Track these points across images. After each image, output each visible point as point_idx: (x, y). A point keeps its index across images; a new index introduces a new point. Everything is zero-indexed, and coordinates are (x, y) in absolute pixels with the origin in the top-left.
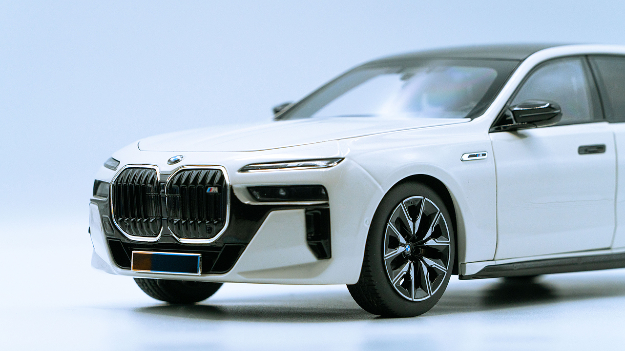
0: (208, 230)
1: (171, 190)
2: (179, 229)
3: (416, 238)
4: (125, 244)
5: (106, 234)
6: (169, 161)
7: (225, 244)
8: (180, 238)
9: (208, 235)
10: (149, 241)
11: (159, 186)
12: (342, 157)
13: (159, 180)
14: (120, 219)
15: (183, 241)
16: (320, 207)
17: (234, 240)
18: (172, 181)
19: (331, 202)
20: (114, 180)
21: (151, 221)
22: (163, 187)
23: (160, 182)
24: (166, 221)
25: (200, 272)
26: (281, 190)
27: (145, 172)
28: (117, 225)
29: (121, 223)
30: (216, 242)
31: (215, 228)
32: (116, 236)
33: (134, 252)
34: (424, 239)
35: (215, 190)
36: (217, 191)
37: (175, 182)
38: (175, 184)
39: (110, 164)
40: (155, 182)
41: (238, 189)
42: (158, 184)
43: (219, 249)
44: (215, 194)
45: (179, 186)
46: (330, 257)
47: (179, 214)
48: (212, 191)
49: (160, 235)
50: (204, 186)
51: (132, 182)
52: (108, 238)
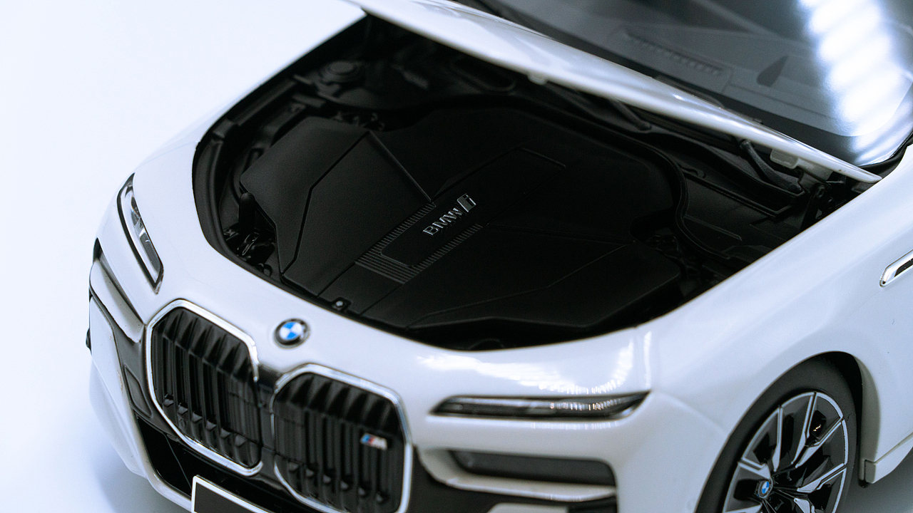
1: (283, 408)
2: (299, 485)
4: (173, 443)
6: (276, 332)
8: (299, 493)
10: (231, 467)
11: (257, 390)
13: (256, 379)
14: (167, 402)
18: (287, 389)
19: (621, 493)
20: (154, 322)
21: (239, 440)
22: (267, 395)
23: (259, 383)
24: (270, 455)
28: (159, 408)
29: (168, 409)
32: (152, 420)
33: (196, 479)
35: (379, 443)
36: (384, 446)
37: (293, 394)
40: (248, 379)
41: (429, 454)
42: (256, 385)
44: (379, 451)
47: (300, 455)
48: (374, 444)
49: (256, 470)
52: (135, 412)
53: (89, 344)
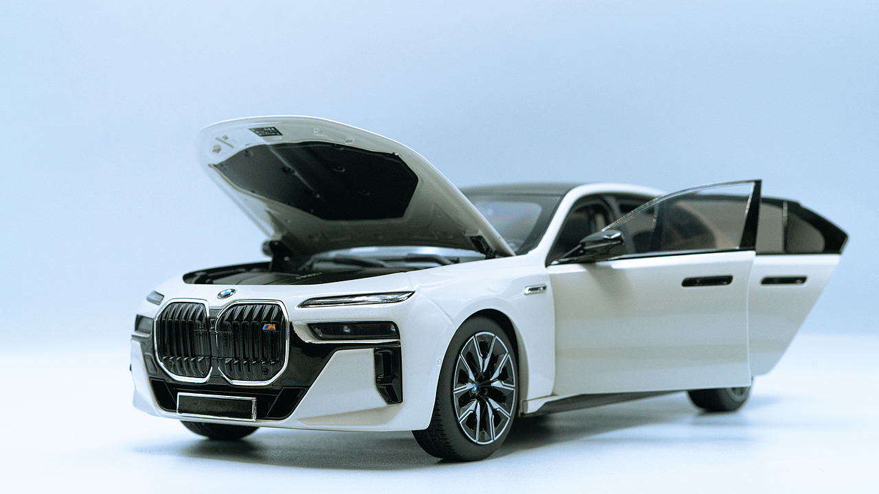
0: (265, 372)
1: (222, 326)
2: (231, 370)
3: (483, 377)
4: (169, 384)
5: (149, 373)
6: (219, 294)
7: (283, 387)
8: (231, 379)
9: (264, 377)
10: (196, 382)
11: (208, 323)
12: (412, 290)
13: (208, 315)
14: (165, 357)
15: (236, 383)
16: (389, 346)
17: (294, 383)
18: (223, 317)
19: (402, 340)
20: (158, 315)
21: (199, 360)
22: (213, 322)
23: (210, 318)
24: (216, 361)
25: (254, 417)
26: (346, 327)
27: (193, 307)
28: (162, 364)
29: (165, 362)
30: (272, 384)
31: (271, 369)
32: (160, 376)
33: (179, 394)
34: (491, 379)
35: (272, 327)
36: (274, 328)
37: (226, 318)
38: (226, 320)
39: (153, 297)
40: (204, 319)
41: (298, 326)
42: (208, 320)
43: (277, 392)
44: (272, 332)
45: (231, 323)
46: (402, 402)
47: (232, 354)
48: (269, 328)
49: (209, 376)
50: (260, 321)
51: (178, 318)
52: (150, 377)
53: (131, 369)
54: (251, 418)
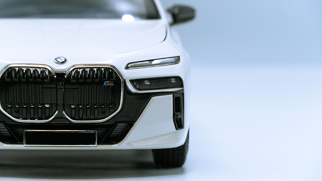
0: (104, 113)
7: (116, 122)
9: (102, 116)
11: (57, 81)
14: (9, 106)
15: (78, 122)
17: (126, 119)
18: (69, 77)
19: (184, 89)
24: (61, 107)
28: (3, 111)
30: (107, 121)
31: (108, 111)
36: (113, 84)
37: (72, 78)
41: (128, 81)
44: (110, 87)
46: (183, 127)
47: (76, 102)
48: (109, 84)
49: (53, 117)
50: (100, 79)
54: (95, 144)
